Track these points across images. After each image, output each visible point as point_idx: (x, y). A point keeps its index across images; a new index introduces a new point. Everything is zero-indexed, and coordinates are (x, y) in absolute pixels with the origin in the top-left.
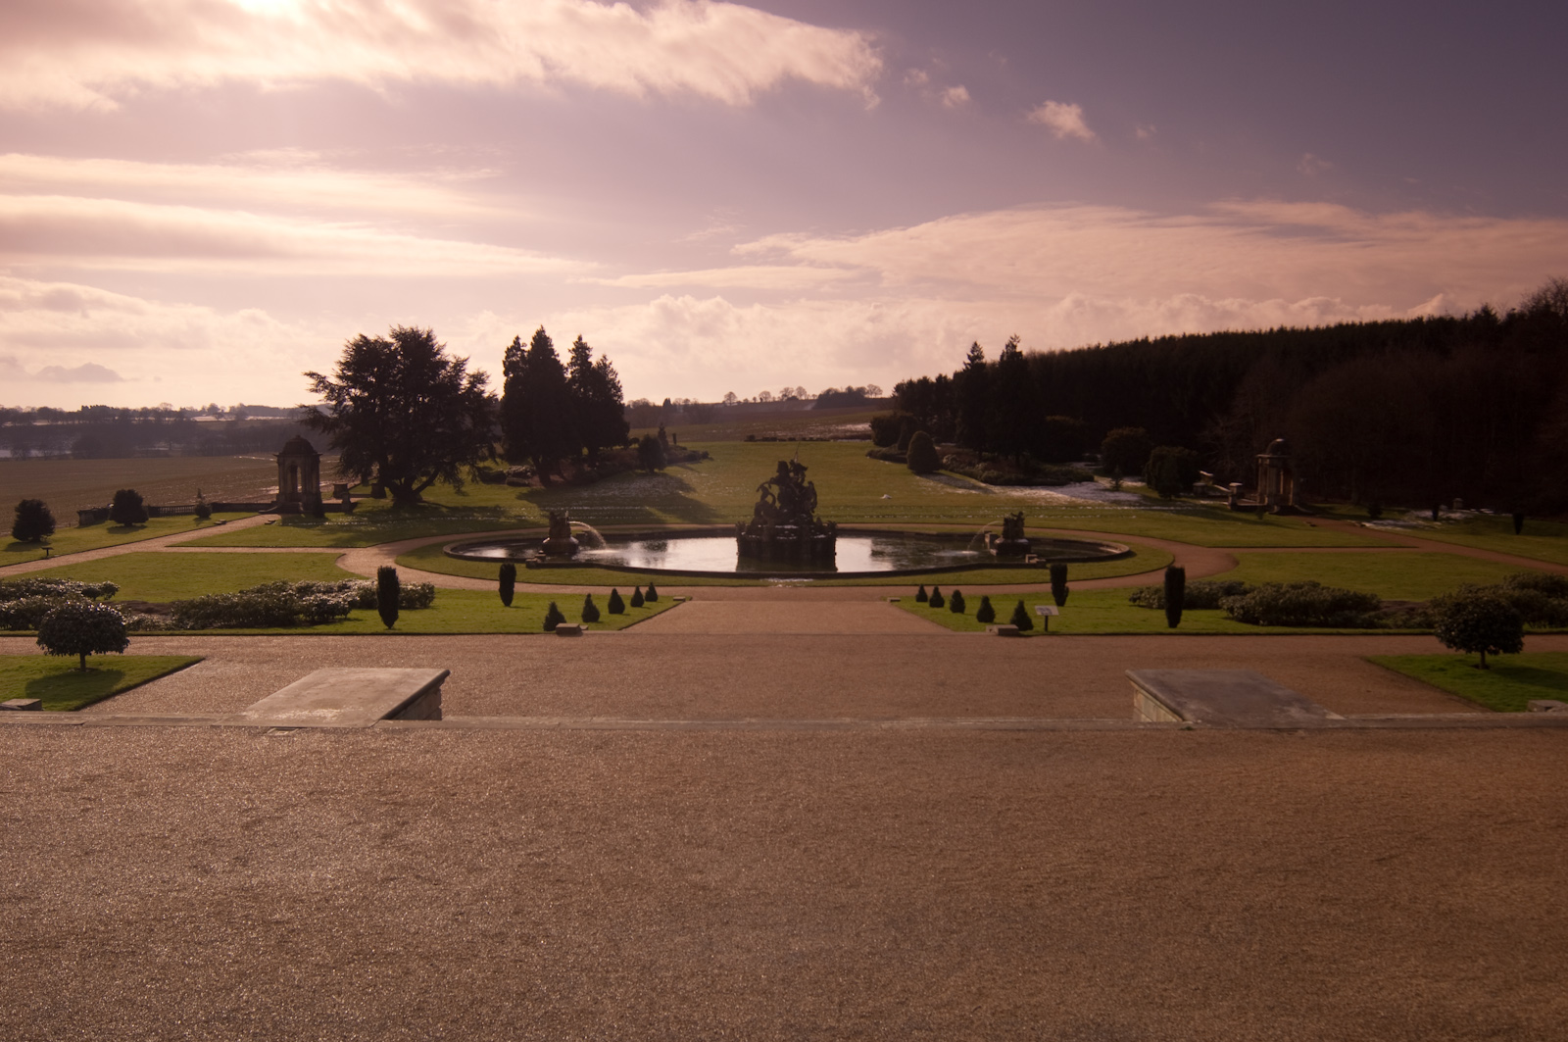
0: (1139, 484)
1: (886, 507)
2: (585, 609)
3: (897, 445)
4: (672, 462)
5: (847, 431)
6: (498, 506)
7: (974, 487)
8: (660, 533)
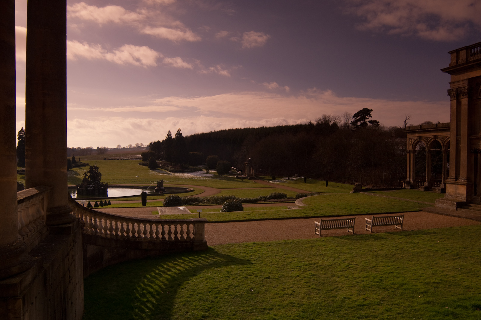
0: (215, 171)
1: (137, 179)
4: (75, 167)
7: (166, 173)
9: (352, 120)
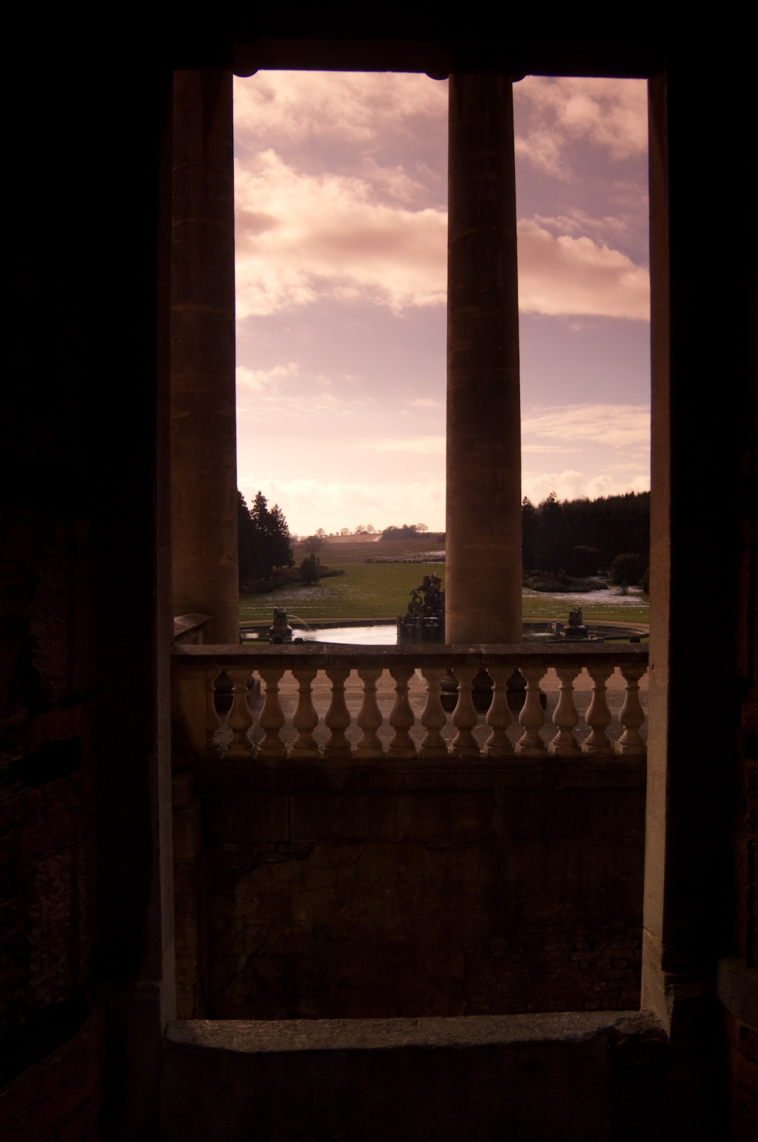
4: (322, 577)
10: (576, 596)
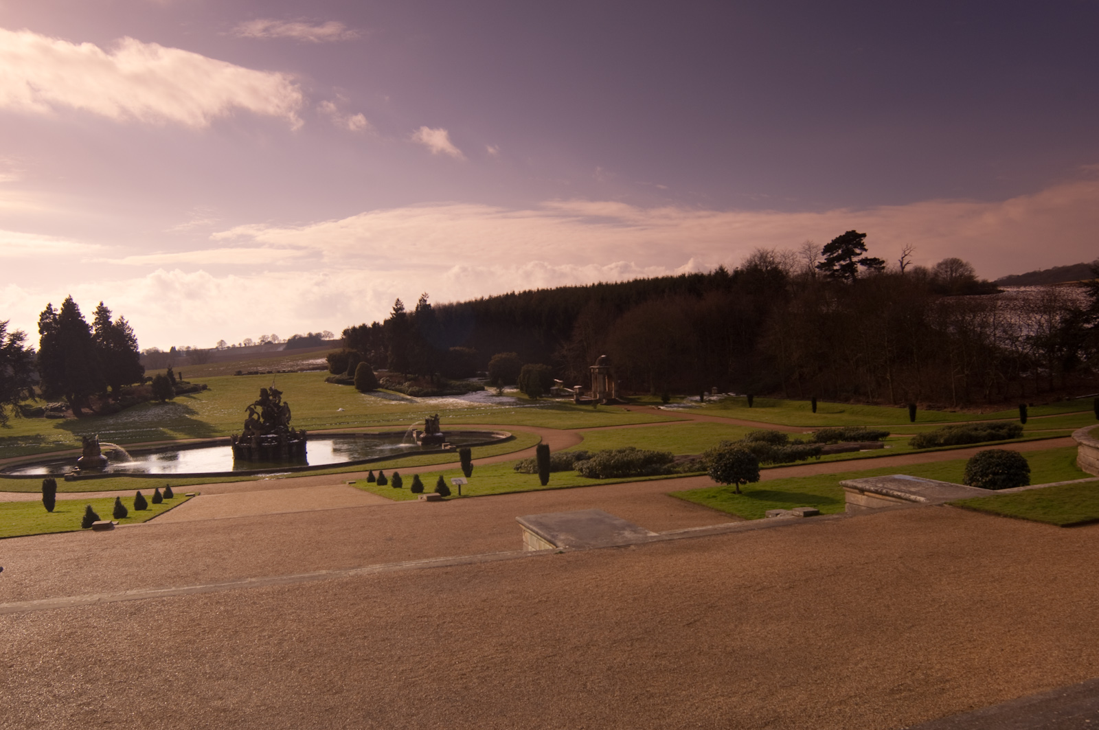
0: (515, 390)
1: (341, 417)
2: (115, 509)
3: (346, 373)
4: (179, 393)
5: (310, 364)
6: (38, 435)
7: (403, 399)
8: (172, 447)
9: (822, 259)
10: (450, 400)
